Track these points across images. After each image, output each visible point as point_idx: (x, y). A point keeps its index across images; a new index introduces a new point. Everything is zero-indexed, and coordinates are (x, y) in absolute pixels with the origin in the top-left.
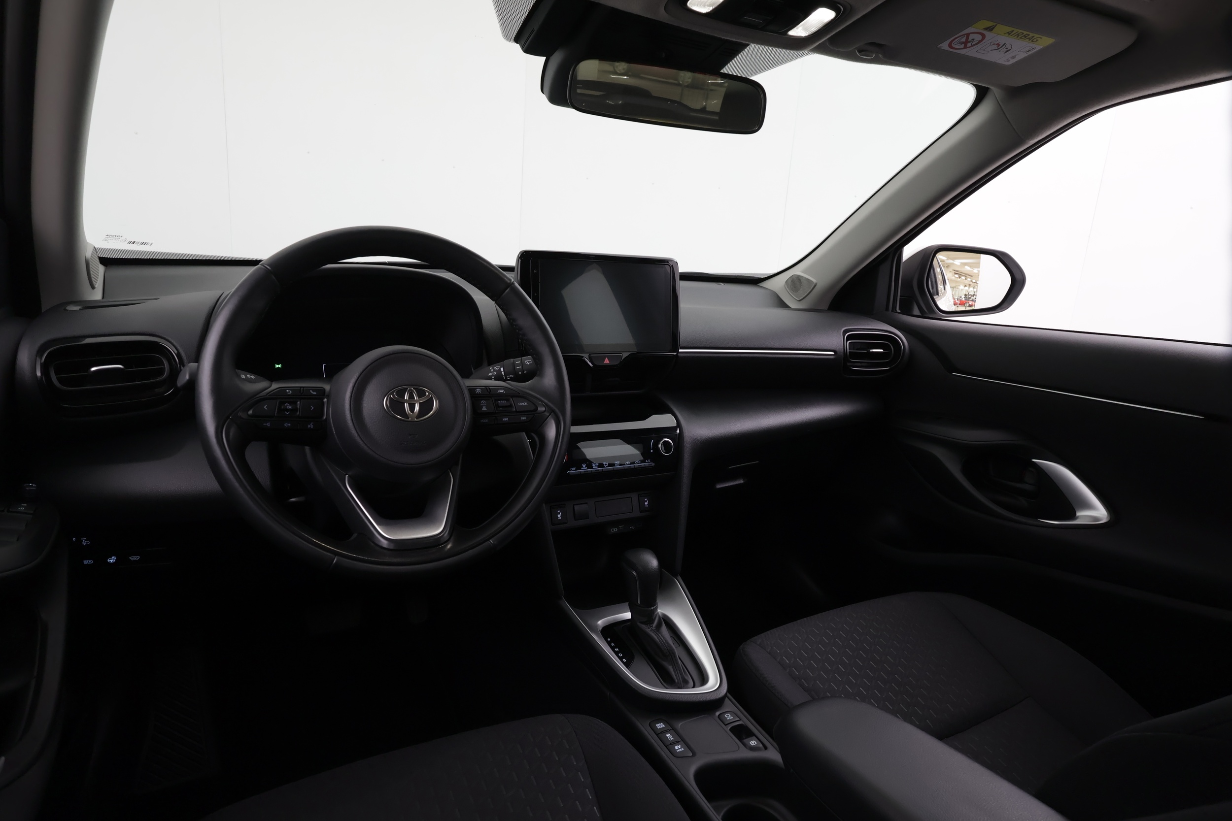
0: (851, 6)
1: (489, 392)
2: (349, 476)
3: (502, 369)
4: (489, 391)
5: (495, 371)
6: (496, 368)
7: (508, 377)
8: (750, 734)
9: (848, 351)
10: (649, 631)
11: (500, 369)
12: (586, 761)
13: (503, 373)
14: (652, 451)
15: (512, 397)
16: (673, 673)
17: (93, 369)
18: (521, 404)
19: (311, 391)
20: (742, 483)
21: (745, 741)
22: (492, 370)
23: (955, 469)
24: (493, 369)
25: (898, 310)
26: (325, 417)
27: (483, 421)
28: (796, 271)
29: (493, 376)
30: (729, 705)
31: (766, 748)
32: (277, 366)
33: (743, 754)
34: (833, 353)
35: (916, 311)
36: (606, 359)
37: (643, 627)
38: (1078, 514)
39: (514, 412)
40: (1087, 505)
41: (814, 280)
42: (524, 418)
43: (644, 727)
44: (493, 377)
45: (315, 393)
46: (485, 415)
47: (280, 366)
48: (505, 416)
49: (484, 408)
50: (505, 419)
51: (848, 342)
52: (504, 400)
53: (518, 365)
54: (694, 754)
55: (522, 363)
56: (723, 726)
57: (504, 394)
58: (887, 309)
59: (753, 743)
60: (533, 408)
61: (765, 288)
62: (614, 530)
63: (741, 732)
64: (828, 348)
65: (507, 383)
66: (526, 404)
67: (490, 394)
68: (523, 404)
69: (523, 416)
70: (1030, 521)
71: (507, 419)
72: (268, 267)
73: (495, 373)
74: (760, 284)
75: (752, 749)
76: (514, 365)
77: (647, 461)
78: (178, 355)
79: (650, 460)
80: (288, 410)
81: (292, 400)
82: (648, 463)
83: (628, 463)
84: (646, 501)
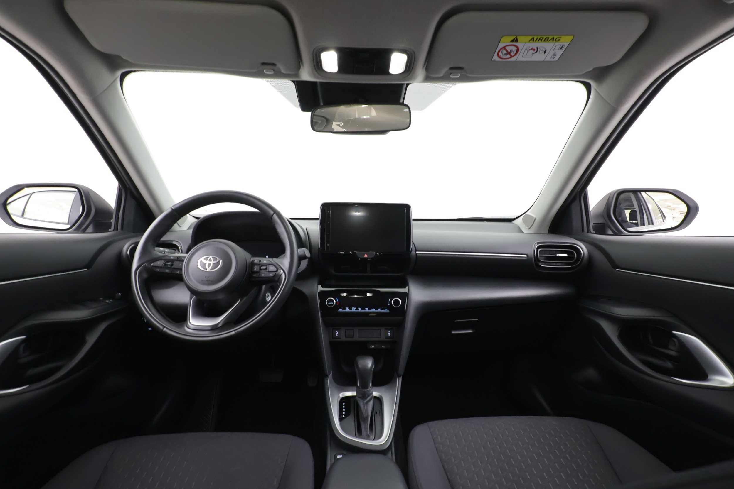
4: (260, 262)
9: (539, 255)
10: (361, 403)
14: (389, 304)
15: (268, 265)
19: (183, 258)
23: (613, 335)
25: (592, 232)
27: (254, 275)
34: (526, 256)
36: (366, 255)
37: (359, 400)
38: (711, 378)
39: (267, 272)
40: (716, 371)
41: (534, 216)
42: (271, 275)
43: (330, 455)
46: (255, 272)
48: (263, 273)
49: (255, 269)
50: (263, 275)
51: (539, 250)
58: (583, 231)
62: (372, 347)
64: (525, 253)
66: (273, 268)
70: (668, 379)
74: (513, 222)
77: (385, 309)
78: (181, 249)
79: (387, 309)
80: (169, 265)
81: (172, 261)
82: (386, 311)
83: (373, 309)
84: (389, 333)
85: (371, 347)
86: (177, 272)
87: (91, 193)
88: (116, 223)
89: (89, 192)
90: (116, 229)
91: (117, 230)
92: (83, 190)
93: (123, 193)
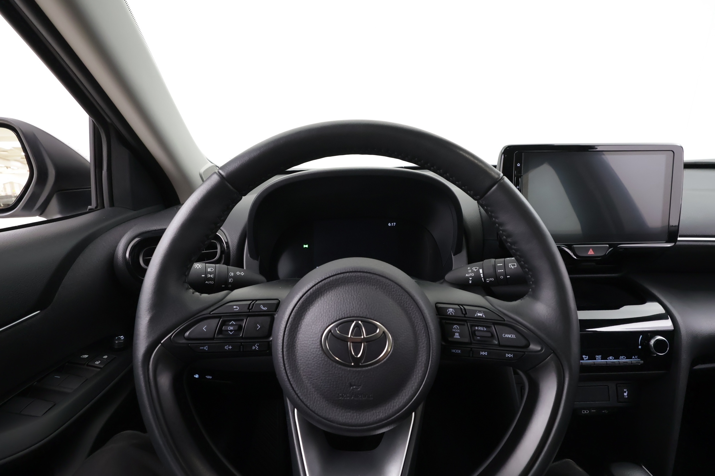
1: (465, 314)
3: (481, 271)
4: (464, 312)
5: (473, 271)
6: (474, 268)
7: (487, 279)
11: (478, 271)
13: (482, 275)
14: (640, 347)
15: (494, 324)
18: (506, 336)
22: (470, 271)
24: (471, 269)
26: (271, 338)
27: (454, 351)
29: (470, 277)
36: (591, 250)
39: (496, 345)
42: (510, 356)
44: (471, 279)
46: (457, 344)
48: (484, 350)
49: (457, 336)
50: (483, 353)
52: (483, 326)
53: (500, 268)
55: (505, 266)
57: (483, 319)
60: (523, 342)
65: (487, 300)
66: (513, 336)
67: (465, 317)
68: (510, 336)
69: (509, 352)
71: (486, 353)
72: (223, 175)
73: (473, 275)
76: (495, 267)
77: (633, 357)
78: (226, 241)
79: (636, 357)
80: (231, 331)
81: (237, 316)
82: (635, 360)
83: (611, 357)
84: (625, 392)
85: (584, 412)
86: (254, 348)
87: (39, 137)
88: (98, 191)
89: (36, 135)
90: (101, 205)
91: (103, 207)
92: (22, 131)
93: (101, 132)
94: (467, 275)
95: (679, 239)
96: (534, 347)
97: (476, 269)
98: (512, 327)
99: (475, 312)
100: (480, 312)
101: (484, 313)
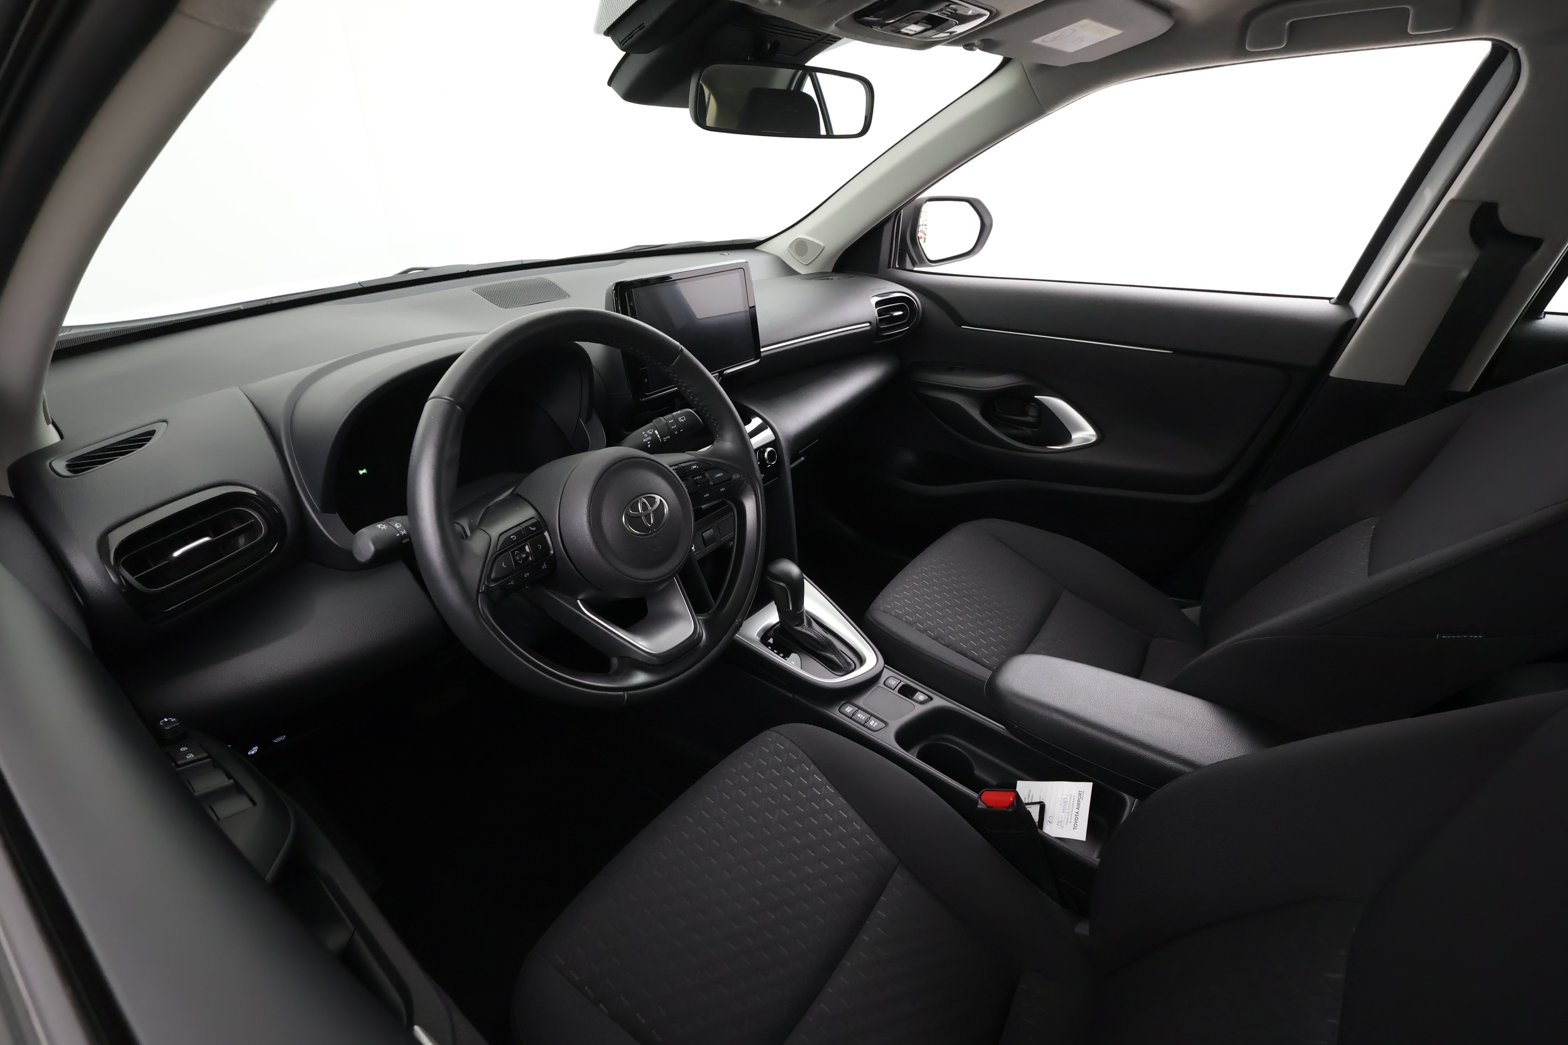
0: (997, 10)
2: (581, 600)
3: (656, 432)
5: (649, 435)
6: (649, 432)
7: (664, 438)
8: (915, 691)
9: (878, 319)
10: (804, 629)
11: (654, 433)
12: (814, 763)
13: (658, 436)
15: (706, 470)
16: (838, 661)
17: (176, 554)
18: (715, 476)
19: (530, 528)
20: (804, 460)
21: (914, 698)
22: (646, 435)
23: (976, 414)
24: (646, 433)
25: (897, 266)
26: (552, 552)
28: (799, 233)
29: (648, 441)
30: (887, 673)
31: (931, 699)
32: (361, 472)
33: (919, 709)
34: (868, 324)
35: (909, 265)
37: (799, 628)
38: (1074, 436)
39: (712, 486)
40: (1079, 429)
41: (822, 244)
42: (723, 491)
43: (835, 713)
44: (649, 443)
45: (534, 529)
47: (364, 471)
48: (706, 492)
50: (706, 495)
51: (876, 310)
52: (700, 475)
53: (672, 423)
54: (886, 723)
55: (675, 421)
56: (892, 691)
57: (699, 469)
58: (889, 267)
59: (921, 697)
60: (728, 476)
61: (766, 252)
63: (907, 692)
64: (863, 321)
66: (722, 474)
68: (718, 475)
69: (722, 487)
70: (1040, 450)
71: (708, 495)
72: (451, 399)
73: (650, 438)
74: (757, 248)
75: (922, 703)
76: (666, 424)
86: (543, 567)
94: (644, 440)
95: (762, 350)
96: (736, 476)
97: (651, 431)
98: (717, 467)
99: (690, 466)
100: (694, 465)
101: (697, 464)
